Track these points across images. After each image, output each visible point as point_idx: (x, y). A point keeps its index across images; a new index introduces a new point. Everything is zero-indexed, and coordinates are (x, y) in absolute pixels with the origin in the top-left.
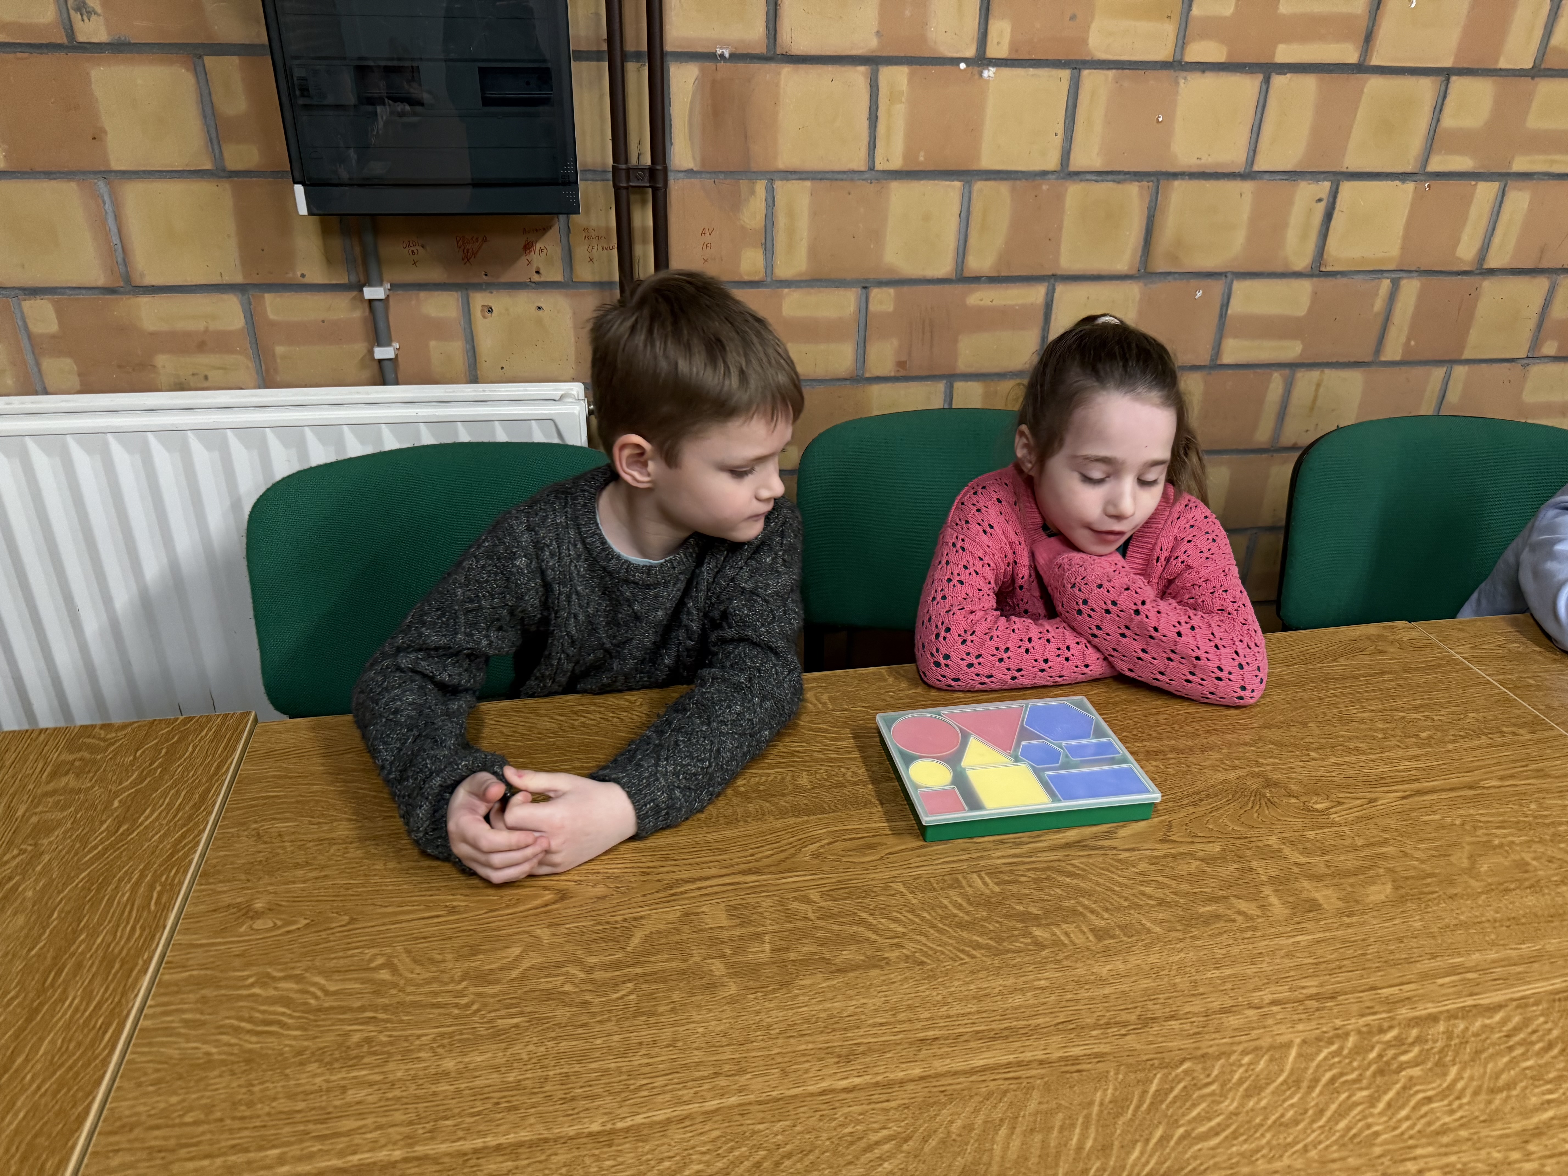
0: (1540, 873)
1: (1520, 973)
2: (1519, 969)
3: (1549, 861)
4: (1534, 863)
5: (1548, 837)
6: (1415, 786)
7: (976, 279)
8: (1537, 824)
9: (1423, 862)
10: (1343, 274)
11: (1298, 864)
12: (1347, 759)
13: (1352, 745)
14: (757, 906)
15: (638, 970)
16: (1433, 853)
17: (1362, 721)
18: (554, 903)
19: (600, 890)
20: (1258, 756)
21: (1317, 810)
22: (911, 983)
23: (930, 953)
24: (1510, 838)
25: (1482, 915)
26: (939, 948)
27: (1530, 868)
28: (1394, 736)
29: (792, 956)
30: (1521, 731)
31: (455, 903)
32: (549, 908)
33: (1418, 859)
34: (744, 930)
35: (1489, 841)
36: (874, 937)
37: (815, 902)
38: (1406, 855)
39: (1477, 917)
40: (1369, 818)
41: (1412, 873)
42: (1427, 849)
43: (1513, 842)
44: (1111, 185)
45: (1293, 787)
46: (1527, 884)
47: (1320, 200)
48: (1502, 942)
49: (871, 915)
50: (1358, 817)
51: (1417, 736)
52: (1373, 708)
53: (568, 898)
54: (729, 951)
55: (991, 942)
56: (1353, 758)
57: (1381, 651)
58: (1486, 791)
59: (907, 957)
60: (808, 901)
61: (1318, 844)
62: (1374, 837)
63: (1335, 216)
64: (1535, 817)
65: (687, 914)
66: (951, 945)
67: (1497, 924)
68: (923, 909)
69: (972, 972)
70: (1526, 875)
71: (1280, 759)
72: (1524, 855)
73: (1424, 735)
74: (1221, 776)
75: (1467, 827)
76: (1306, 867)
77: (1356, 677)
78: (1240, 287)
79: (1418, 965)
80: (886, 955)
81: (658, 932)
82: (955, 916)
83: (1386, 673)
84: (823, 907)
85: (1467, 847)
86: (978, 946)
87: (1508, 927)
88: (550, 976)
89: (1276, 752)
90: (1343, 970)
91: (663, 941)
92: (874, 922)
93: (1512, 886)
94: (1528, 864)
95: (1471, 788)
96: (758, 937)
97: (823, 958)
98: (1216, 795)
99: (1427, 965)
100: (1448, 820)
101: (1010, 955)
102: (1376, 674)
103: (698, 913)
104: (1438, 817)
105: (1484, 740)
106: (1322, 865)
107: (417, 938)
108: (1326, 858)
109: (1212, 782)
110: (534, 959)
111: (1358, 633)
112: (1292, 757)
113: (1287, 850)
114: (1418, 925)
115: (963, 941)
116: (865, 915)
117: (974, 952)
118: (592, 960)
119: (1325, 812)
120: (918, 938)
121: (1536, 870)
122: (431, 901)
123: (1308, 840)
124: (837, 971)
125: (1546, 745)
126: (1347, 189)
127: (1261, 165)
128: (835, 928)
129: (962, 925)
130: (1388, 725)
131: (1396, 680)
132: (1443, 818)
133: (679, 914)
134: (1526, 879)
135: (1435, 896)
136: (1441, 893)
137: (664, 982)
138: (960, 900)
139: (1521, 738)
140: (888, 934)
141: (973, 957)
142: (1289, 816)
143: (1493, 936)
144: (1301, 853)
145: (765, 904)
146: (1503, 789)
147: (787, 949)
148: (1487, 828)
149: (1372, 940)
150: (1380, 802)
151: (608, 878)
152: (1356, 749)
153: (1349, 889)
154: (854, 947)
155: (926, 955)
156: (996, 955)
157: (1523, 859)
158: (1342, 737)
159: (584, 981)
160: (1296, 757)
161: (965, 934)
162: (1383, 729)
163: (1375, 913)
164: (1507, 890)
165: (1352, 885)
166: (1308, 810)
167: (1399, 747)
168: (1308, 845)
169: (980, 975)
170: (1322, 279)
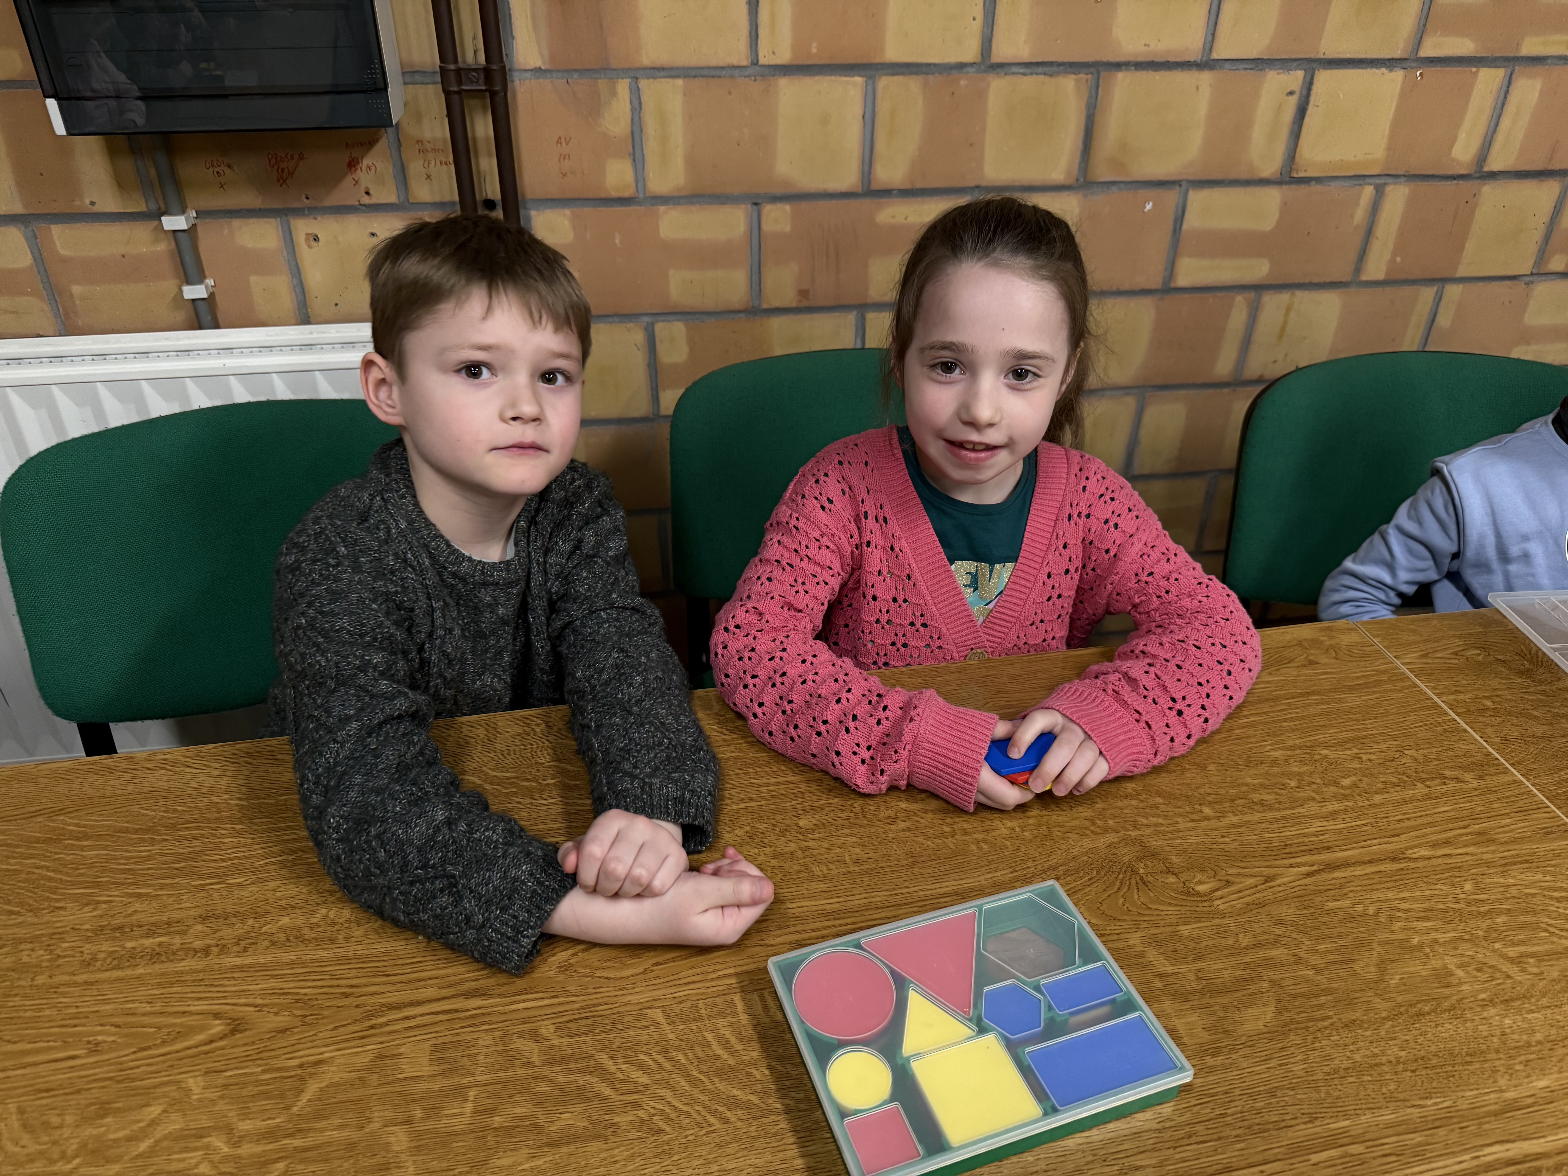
0: (1465, 987)
1: (1419, 1145)
2: (1418, 1138)
3: (1479, 970)
4: (1460, 973)
5: (1480, 933)
6: (1325, 857)
7: (886, 193)
8: (1470, 913)
9: (1318, 971)
10: (1318, 180)
11: (1161, 976)
12: (1247, 818)
13: (1256, 797)
14: (471, 1045)
15: (297, 1142)
16: (1334, 957)
17: (1274, 763)
18: (221, 1039)
19: (283, 1020)
20: (1139, 814)
21: (1198, 894)
22: (639, 1161)
23: (673, 1115)
24: (1434, 935)
25: (1383, 1053)
26: (685, 1108)
27: (1453, 980)
28: (1310, 784)
29: (497, 1121)
30: (1468, 776)
31: (100, 1038)
32: (214, 1045)
33: (1313, 967)
34: (446, 1082)
35: (1407, 940)
36: (607, 1091)
37: (545, 1039)
38: (1299, 960)
39: (1375, 1055)
40: (1261, 905)
41: (1304, 989)
42: (1328, 952)
43: (1435, 941)
44: (1042, 78)
45: (1175, 859)
46: (1446, 1004)
47: (1291, 93)
48: (1401, 1096)
49: (612, 1058)
50: (1248, 904)
51: (1338, 784)
52: (1290, 743)
53: (241, 1032)
54: (418, 1113)
55: (753, 1098)
56: (1256, 817)
57: (1312, 663)
58: (1412, 865)
59: (642, 1121)
60: (536, 1037)
61: (1192, 945)
62: (1264, 933)
63: (1309, 112)
64: (1469, 903)
65: (381, 1057)
66: (702, 1103)
67: (1400, 1067)
68: (678, 1049)
69: (720, 1146)
70: (1447, 991)
71: (1165, 817)
72: (1448, 960)
73: (1346, 782)
74: (1087, 843)
75: (1382, 919)
76: (1171, 980)
77: (1276, 699)
78: (1197, 199)
79: (1290, 1133)
80: (617, 1119)
81: (338, 1084)
82: (717, 1057)
83: (1313, 693)
84: (553, 1046)
85: (1378, 949)
86: (735, 1104)
87: (1413, 1071)
88: (187, 1150)
89: (1162, 808)
90: (1194, 1139)
91: (341, 1097)
92: (613, 1068)
93: (1427, 1009)
94: (1451, 974)
95: (1394, 859)
96: (460, 1092)
97: (535, 1125)
98: (1077, 872)
99: (1302, 1131)
100: (1360, 908)
101: (772, 1118)
102: (1302, 695)
103: (394, 1056)
104: (1347, 903)
105: (1420, 789)
106: (1192, 976)
107: (40, 1091)
108: (1200, 965)
109: (1075, 852)
110: (175, 1124)
111: (1288, 637)
112: (1180, 815)
113: (1152, 955)
114: (1298, 1069)
115: (716, 1096)
116: (604, 1059)
117: (728, 1114)
118: (245, 1126)
119: (1208, 896)
120: (663, 1092)
121: (1460, 983)
122: (72, 1035)
123: (1180, 939)
124: (548, 1144)
125: (1495, 796)
126: (1324, 79)
127: (1221, 52)
128: (562, 1078)
129: (723, 1073)
130: (1305, 768)
131: (1324, 703)
132: (1354, 904)
133: (371, 1056)
134: (1446, 998)
135: (1326, 1023)
136: (1335, 1019)
137: (326, 1161)
138: (727, 1033)
139: (1465, 786)
140: (626, 1087)
141: (726, 1121)
142: (1162, 903)
143: (1392, 1087)
144: (1168, 959)
145: (481, 1042)
146: (1434, 862)
147: (491, 1111)
148: (1406, 920)
149: (1237, 1092)
150: (1278, 882)
151: (297, 1001)
152: (1261, 803)
153: (1220, 1014)
154: (578, 1108)
155: (667, 1119)
156: (755, 1118)
157: (1445, 967)
158: (1247, 785)
159: (226, 1159)
160: (1184, 816)
161: (722, 1086)
162: (1298, 774)
163: (1248, 1051)
164: (1420, 1014)
165: (1225, 1008)
166: (1188, 893)
167: (1313, 799)
168: (1179, 946)
169: (729, 1151)
170: (1293, 186)
